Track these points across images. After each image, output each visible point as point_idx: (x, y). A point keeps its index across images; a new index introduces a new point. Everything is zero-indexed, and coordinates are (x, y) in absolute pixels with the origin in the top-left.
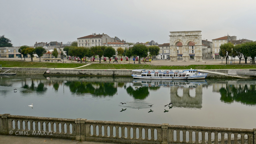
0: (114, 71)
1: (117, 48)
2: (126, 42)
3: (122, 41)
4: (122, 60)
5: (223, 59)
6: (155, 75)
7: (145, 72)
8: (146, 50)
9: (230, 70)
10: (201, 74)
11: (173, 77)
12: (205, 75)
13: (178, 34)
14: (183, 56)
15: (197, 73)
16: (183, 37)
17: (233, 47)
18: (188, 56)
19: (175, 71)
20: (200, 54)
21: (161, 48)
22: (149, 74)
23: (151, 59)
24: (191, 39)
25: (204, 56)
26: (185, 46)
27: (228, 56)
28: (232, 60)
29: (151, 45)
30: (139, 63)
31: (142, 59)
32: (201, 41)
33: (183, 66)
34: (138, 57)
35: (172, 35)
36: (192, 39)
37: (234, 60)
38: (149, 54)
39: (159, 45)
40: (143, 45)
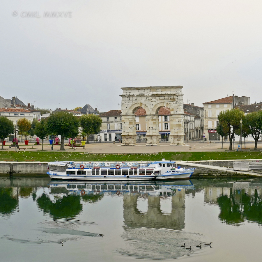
0: (11, 166)
1: (17, 119)
2: (35, 108)
3: (27, 105)
4: (27, 142)
5: (224, 141)
6: (93, 173)
7: (74, 166)
8: (75, 124)
9: (236, 162)
10: (181, 169)
11: (129, 175)
12: (190, 171)
13: (136, 93)
14: (147, 134)
15: (174, 168)
16: (148, 98)
17: (243, 118)
18: (157, 136)
19: (132, 165)
20: (180, 132)
21: (104, 119)
22: (81, 170)
23: (85, 142)
24: (163, 101)
25: (188, 136)
26: (150, 115)
27: (233, 135)
28: (241, 143)
29: (85, 113)
30: (62, 148)
31: (66, 142)
32: (183, 105)
33: (148, 154)
34: (59, 137)
35: (125, 94)
36: (165, 103)
37: (245, 143)
38: (81, 132)
39: (101, 113)
40: (68, 114)
